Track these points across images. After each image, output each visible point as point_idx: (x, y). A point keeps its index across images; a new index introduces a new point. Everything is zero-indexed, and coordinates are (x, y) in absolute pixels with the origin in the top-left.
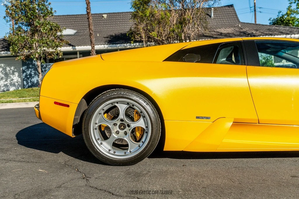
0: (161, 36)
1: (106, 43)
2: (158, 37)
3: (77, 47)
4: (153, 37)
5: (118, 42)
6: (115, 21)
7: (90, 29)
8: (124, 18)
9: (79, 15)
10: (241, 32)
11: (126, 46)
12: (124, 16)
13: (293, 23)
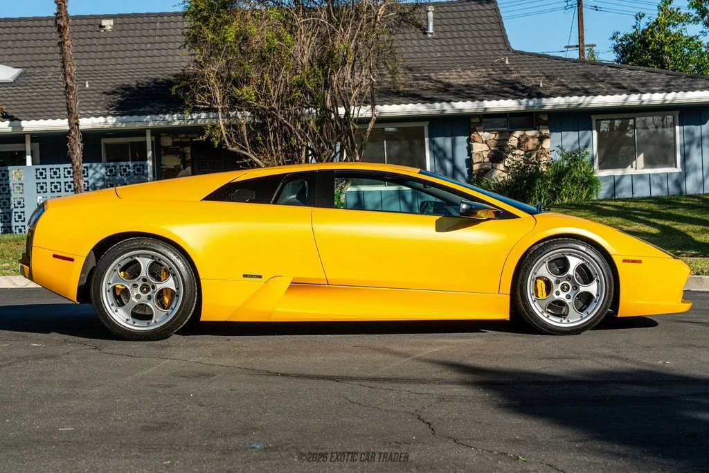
0: (266, 97)
1: (112, 112)
2: (258, 100)
3: (25, 124)
4: (245, 100)
5: (148, 108)
6: (137, 40)
7: (65, 75)
8: (166, 32)
9: (26, 20)
10: (503, 83)
11: (170, 120)
12: (166, 25)
13: (674, 51)
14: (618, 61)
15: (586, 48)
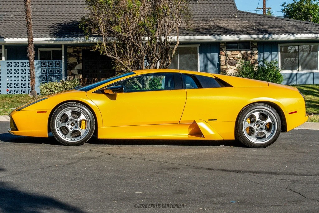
0: (127, 31)
2: (122, 32)
4: (116, 32)
7: (27, 17)
13: (314, 13)
14: (284, 17)
15: (266, 9)
